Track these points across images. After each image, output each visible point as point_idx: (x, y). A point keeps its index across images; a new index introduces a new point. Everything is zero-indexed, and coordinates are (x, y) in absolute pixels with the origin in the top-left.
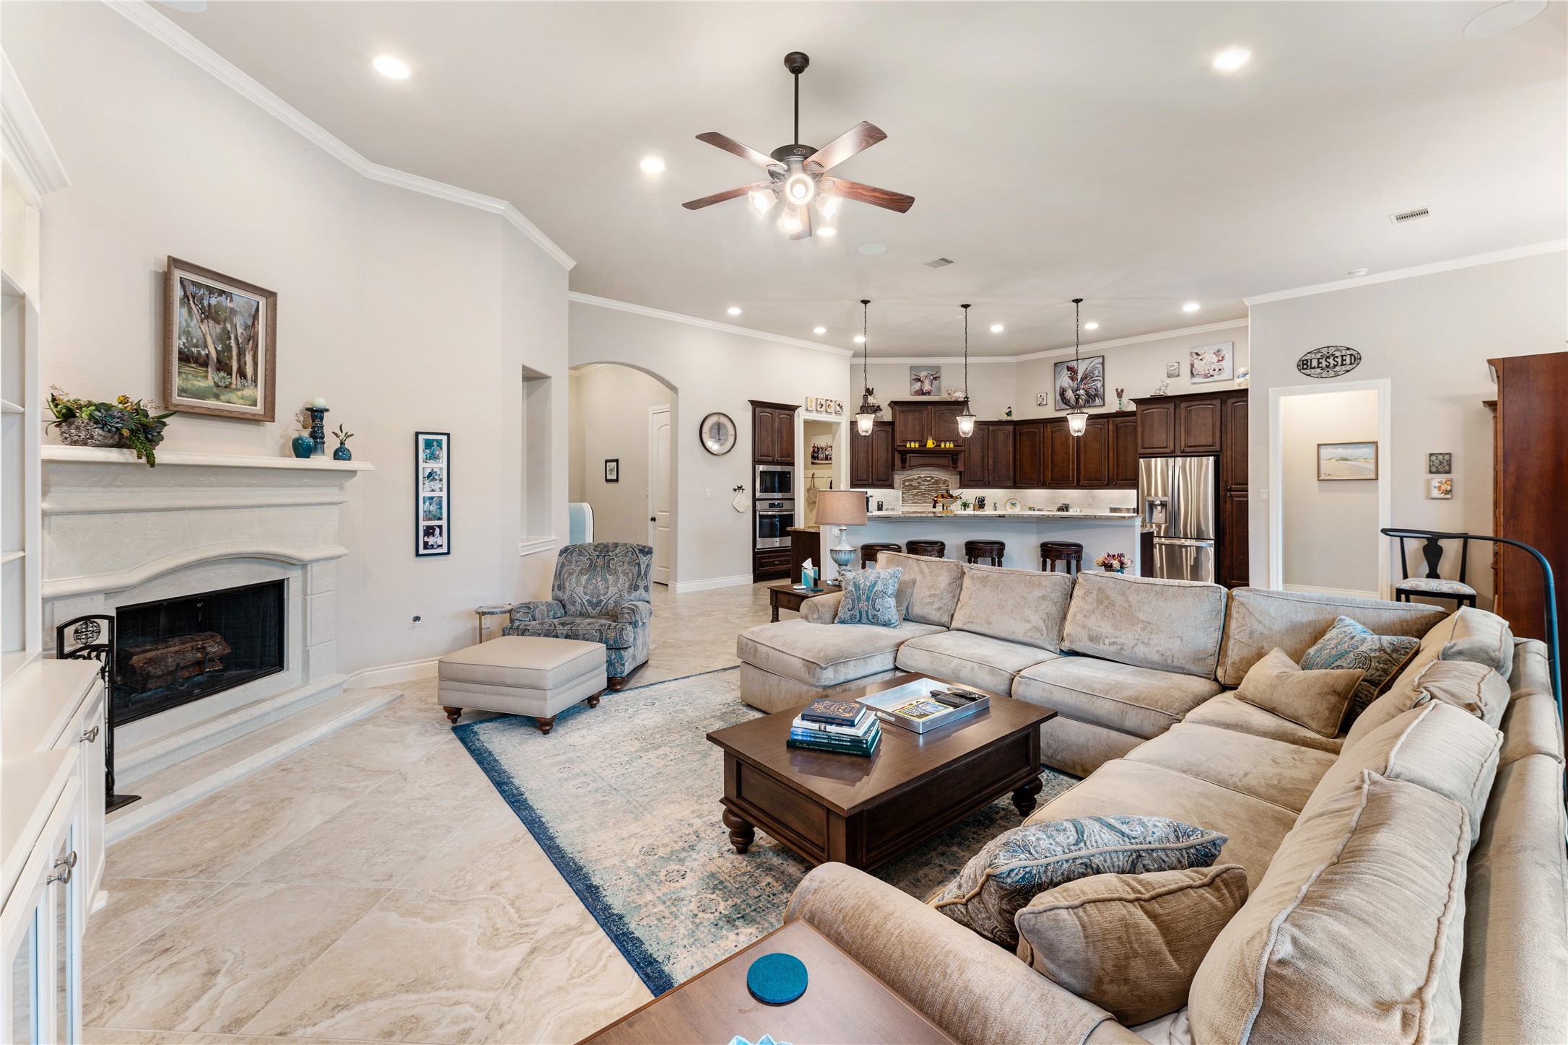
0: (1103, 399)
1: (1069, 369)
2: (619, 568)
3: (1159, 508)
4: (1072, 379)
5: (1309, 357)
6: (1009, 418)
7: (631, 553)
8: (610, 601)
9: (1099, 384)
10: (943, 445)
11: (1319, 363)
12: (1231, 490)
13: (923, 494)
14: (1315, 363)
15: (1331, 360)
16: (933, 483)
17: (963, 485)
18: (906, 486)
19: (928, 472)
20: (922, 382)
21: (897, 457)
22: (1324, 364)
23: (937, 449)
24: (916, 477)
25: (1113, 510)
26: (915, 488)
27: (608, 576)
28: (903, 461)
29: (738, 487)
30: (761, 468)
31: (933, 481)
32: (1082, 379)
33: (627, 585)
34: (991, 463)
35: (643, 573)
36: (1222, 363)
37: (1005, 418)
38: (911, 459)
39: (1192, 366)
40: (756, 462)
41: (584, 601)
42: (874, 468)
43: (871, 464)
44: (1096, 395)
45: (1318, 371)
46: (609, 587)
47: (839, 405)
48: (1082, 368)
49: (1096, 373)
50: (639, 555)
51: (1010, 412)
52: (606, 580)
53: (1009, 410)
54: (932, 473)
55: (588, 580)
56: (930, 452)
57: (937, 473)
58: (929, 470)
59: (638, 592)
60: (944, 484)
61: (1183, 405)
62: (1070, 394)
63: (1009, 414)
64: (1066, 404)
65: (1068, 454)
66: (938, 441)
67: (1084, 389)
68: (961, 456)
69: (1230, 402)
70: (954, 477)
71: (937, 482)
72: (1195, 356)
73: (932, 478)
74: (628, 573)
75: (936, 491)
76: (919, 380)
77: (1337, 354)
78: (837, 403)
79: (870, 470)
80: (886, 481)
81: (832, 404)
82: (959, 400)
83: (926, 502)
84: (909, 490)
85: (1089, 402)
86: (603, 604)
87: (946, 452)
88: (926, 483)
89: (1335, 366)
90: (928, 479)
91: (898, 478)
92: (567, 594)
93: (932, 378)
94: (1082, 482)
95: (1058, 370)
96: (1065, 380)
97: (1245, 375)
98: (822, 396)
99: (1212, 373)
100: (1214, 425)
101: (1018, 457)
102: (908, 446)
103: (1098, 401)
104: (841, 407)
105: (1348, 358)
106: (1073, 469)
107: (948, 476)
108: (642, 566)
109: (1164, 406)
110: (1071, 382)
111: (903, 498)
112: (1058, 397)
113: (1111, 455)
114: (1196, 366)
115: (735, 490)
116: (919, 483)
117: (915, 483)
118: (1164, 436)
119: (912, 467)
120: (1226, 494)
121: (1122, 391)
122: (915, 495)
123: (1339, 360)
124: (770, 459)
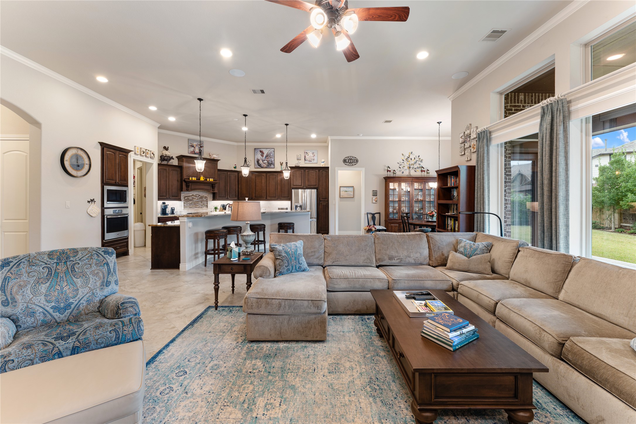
0: (274, 165)
1: (261, 151)
2: (86, 270)
3: (299, 207)
4: (262, 156)
5: (346, 159)
6: (235, 170)
7: (96, 255)
8: (81, 302)
9: (273, 159)
10: (208, 180)
11: (348, 161)
12: (321, 201)
13: (195, 204)
14: (347, 161)
15: (351, 161)
16: (200, 198)
17: (214, 199)
18: (186, 199)
19: (197, 193)
20: (194, 147)
21: (184, 184)
22: (350, 161)
23: (206, 181)
24: (191, 195)
25: (279, 209)
26: (191, 200)
27: (75, 279)
28: (187, 186)
30: (107, 188)
31: (200, 197)
32: (266, 157)
33: (98, 284)
34: (228, 189)
35: (112, 270)
36: (314, 157)
37: (233, 169)
38: (192, 186)
39: (305, 157)
40: (104, 183)
41: (48, 309)
42: (170, 189)
43: (168, 187)
44: (272, 163)
45: (348, 163)
46: (78, 289)
47: (153, 153)
48: (266, 152)
49: (272, 154)
50: (105, 256)
51: (236, 167)
52: (74, 284)
53: (235, 166)
54: (199, 193)
55: (49, 289)
56: (202, 182)
57: (202, 193)
58: (198, 192)
59: (110, 287)
60: (205, 198)
61: (307, 170)
62: (261, 162)
63: (235, 168)
64: (259, 166)
65: (262, 186)
66: (206, 178)
67: (267, 160)
68: (216, 185)
69: (321, 171)
70: (210, 195)
71: (202, 197)
72: (306, 154)
73: (199, 195)
74: (98, 273)
75: (201, 202)
76: (193, 146)
77: (353, 159)
78: (151, 152)
79: (168, 190)
80: (177, 196)
81: (149, 152)
82: (215, 159)
83: (196, 208)
84: (187, 201)
85: (269, 166)
86: (73, 306)
87: (210, 183)
88: (196, 198)
89: (352, 162)
90: (197, 196)
91: (183, 195)
92: (21, 307)
93: (199, 146)
94: (268, 198)
95: (256, 151)
96: (259, 156)
97: (324, 162)
98: (144, 147)
99: (311, 160)
100: (316, 178)
101: (240, 187)
102: (191, 179)
103: (272, 166)
104: (154, 155)
105: (355, 160)
106: (264, 192)
107: (207, 195)
108: (110, 265)
109: (300, 170)
110: (261, 157)
111: (184, 205)
112: (256, 163)
113: (279, 187)
114: (306, 157)
115: (89, 202)
116: (193, 198)
117: (190, 198)
118: (300, 181)
119: (192, 190)
120: (319, 202)
121: (282, 163)
122: (191, 204)
123: (353, 161)
124: (113, 182)
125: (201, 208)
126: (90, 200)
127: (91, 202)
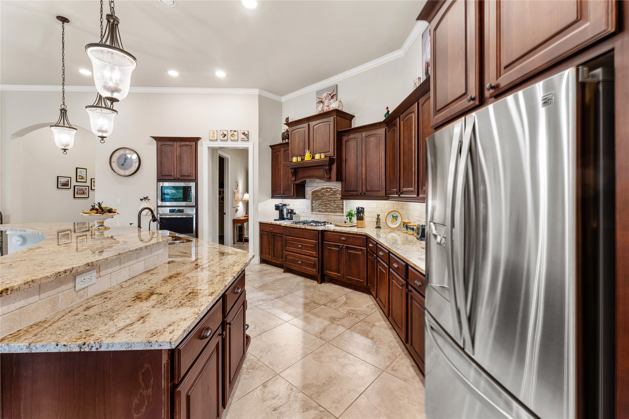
10: (317, 157)
18: (313, 196)
23: (316, 161)
24: (320, 188)
26: (320, 198)
29: (144, 198)
30: (161, 184)
31: (332, 192)
34: (364, 172)
38: (299, 173)
40: (159, 180)
42: (283, 182)
43: (281, 179)
47: (244, 134)
51: (388, 113)
63: (387, 115)
68: (334, 167)
73: (331, 189)
75: (334, 201)
76: (323, 101)
78: (243, 132)
79: (281, 183)
81: (235, 133)
83: (327, 212)
84: (315, 200)
88: (327, 194)
90: (329, 190)
91: (309, 190)
93: (332, 97)
102: (293, 161)
107: (336, 187)
111: (312, 206)
115: (141, 200)
116: (322, 194)
119: (300, 180)
122: (319, 205)
124: (172, 178)
125: (334, 213)
126: (143, 198)
127: (143, 200)
